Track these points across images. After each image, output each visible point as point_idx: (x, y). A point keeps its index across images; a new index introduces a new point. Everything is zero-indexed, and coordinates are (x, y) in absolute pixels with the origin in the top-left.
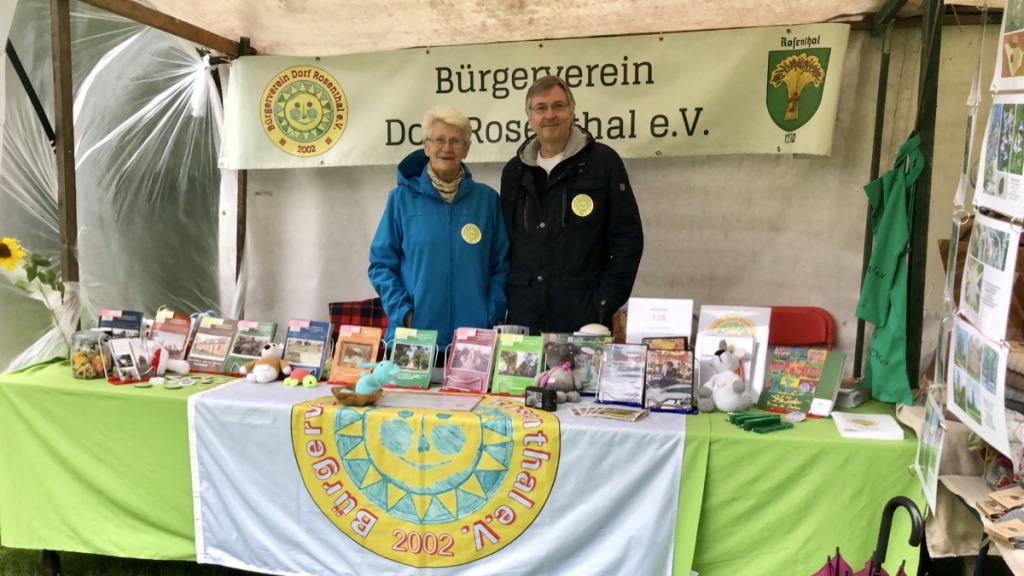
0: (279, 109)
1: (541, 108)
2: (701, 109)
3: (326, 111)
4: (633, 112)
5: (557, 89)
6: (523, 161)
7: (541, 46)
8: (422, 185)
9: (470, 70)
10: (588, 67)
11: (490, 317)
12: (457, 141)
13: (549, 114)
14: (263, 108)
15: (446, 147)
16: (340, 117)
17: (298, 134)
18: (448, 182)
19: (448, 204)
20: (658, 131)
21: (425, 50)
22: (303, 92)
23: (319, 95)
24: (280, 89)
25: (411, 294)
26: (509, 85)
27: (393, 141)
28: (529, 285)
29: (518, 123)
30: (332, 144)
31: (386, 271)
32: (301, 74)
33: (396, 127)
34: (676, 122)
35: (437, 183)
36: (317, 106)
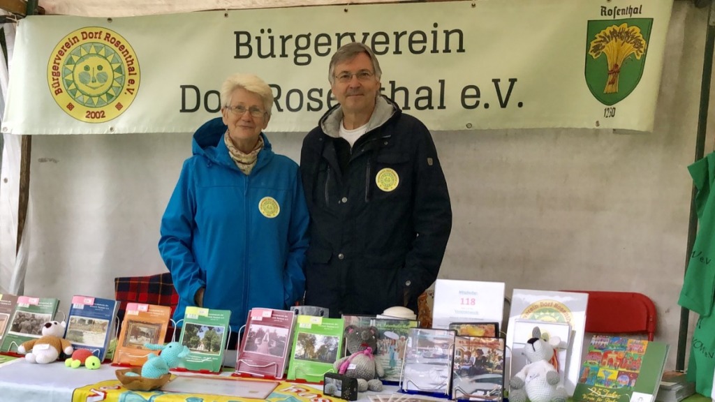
0: (67, 72)
1: (345, 76)
2: (515, 80)
3: (117, 75)
4: (442, 82)
5: (362, 57)
6: (325, 132)
7: (346, 11)
8: (218, 155)
9: (271, 35)
10: (396, 33)
11: (288, 296)
12: (257, 110)
13: (353, 82)
14: (51, 70)
15: (246, 115)
16: (132, 82)
17: (86, 98)
18: (246, 153)
19: (246, 175)
20: (470, 102)
21: (224, 12)
22: (92, 55)
23: (110, 58)
24: (69, 51)
25: (203, 270)
26: (311, 51)
27: (187, 108)
28: (330, 262)
29: (320, 92)
30: (122, 110)
31: (177, 244)
32: (91, 35)
33: (191, 93)
34: (488, 94)
35: (234, 153)
36: (107, 69)
